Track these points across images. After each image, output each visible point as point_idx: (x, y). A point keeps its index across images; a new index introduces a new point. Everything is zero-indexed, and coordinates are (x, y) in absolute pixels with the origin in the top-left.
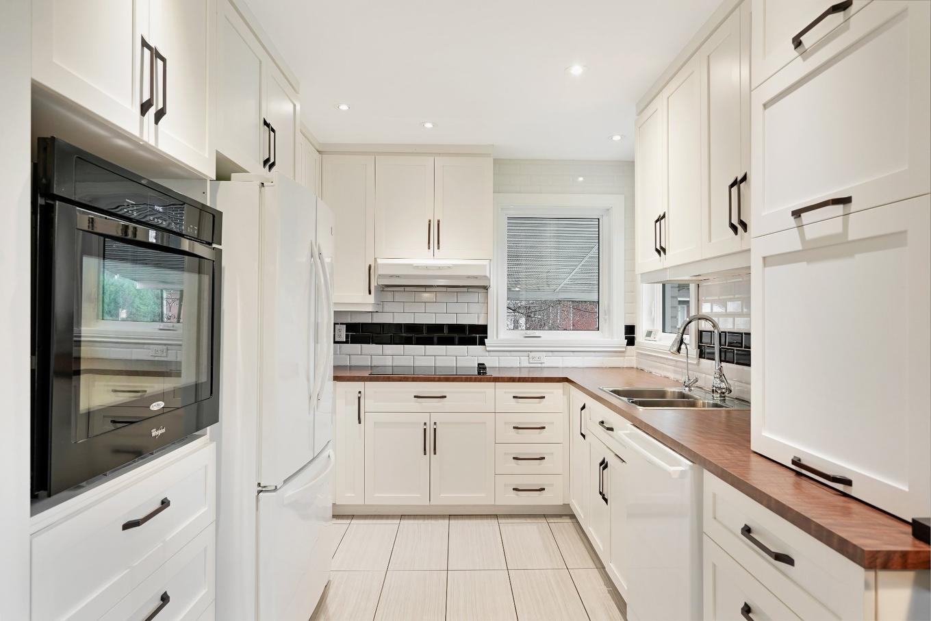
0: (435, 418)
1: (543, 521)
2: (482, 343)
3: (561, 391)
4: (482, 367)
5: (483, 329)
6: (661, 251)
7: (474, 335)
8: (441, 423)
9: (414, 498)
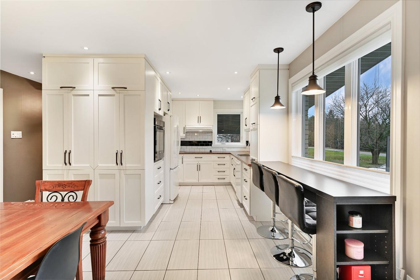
0: (199, 162)
1: (225, 186)
2: (211, 145)
3: (228, 156)
4: (211, 151)
5: (211, 142)
6: (246, 125)
7: (209, 143)
8: (202, 164)
9: (195, 181)
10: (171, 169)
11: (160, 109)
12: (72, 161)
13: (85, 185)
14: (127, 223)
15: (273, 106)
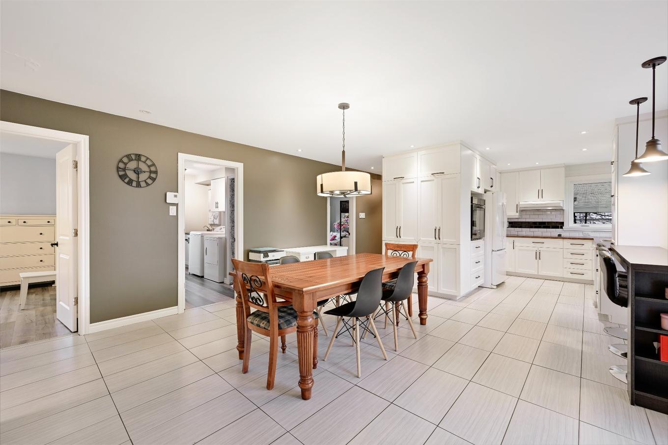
0: (540, 249)
2: (562, 228)
3: (591, 243)
4: (560, 235)
5: (562, 223)
7: (559, 225)
8: (542, 251)
9: (533, 272)
10: (493, 251)
11: (479, 187)
12: (401, 235)
13: (413, 248)
14: (444, 290)
15: (629, 172)
